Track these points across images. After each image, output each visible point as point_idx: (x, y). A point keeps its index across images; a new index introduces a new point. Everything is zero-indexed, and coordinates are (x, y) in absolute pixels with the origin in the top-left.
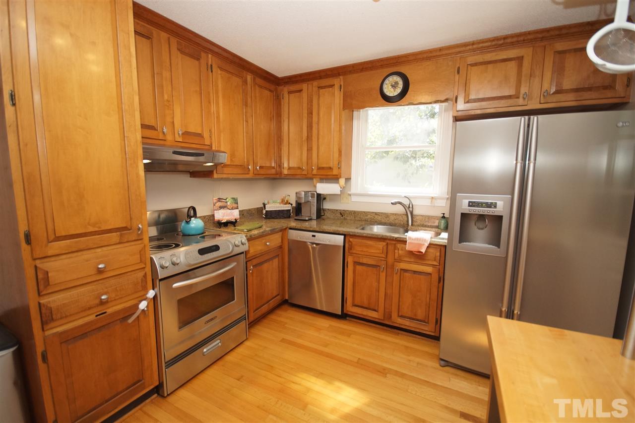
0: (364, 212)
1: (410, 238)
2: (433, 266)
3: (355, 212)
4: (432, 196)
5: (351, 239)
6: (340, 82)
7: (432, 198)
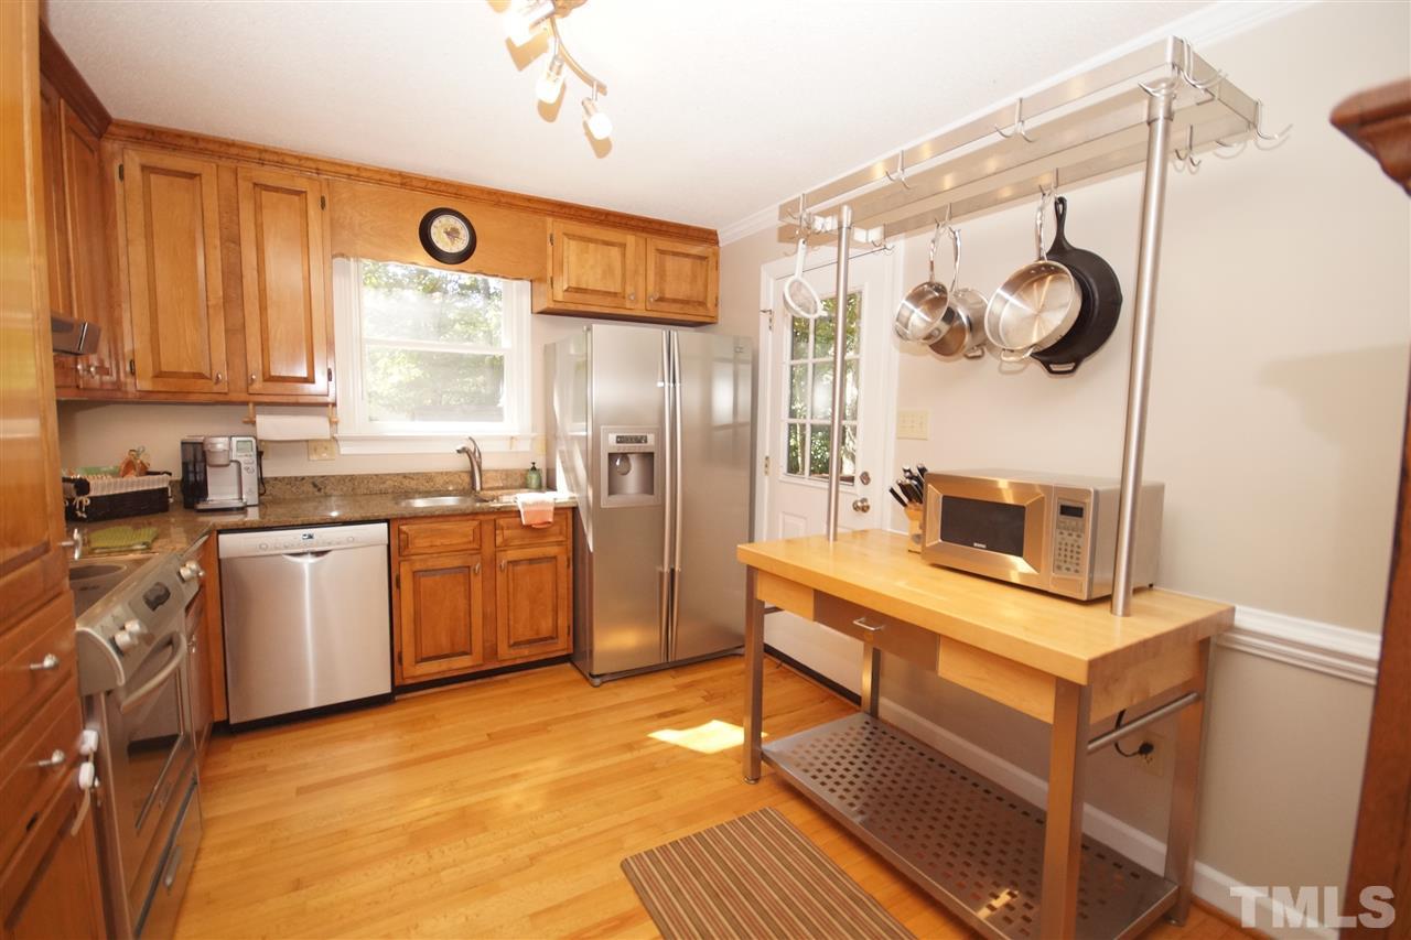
0: (376, 475)
1: (524, 505)
2: (559, 543)
3: (352, 478)
4: (512, 434)
5: (404, 528)
6: (321, 191)
7: (512, 438)
